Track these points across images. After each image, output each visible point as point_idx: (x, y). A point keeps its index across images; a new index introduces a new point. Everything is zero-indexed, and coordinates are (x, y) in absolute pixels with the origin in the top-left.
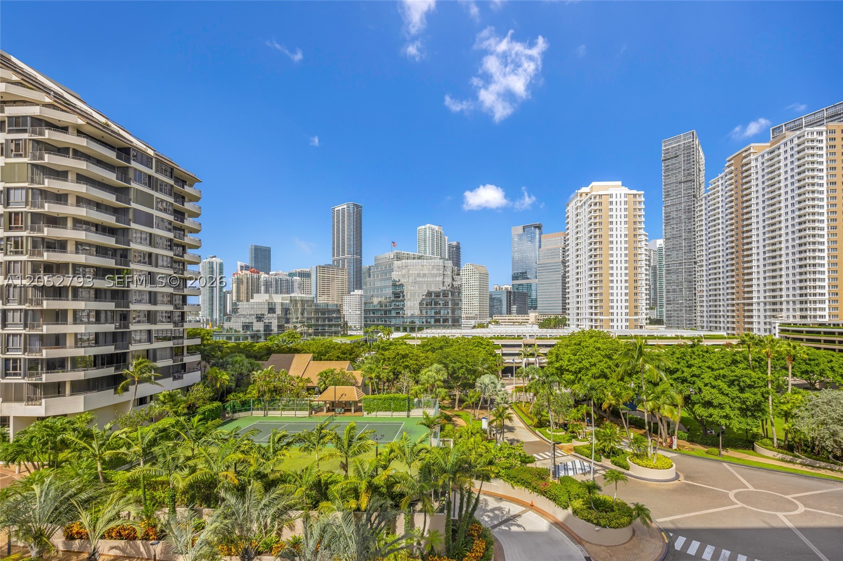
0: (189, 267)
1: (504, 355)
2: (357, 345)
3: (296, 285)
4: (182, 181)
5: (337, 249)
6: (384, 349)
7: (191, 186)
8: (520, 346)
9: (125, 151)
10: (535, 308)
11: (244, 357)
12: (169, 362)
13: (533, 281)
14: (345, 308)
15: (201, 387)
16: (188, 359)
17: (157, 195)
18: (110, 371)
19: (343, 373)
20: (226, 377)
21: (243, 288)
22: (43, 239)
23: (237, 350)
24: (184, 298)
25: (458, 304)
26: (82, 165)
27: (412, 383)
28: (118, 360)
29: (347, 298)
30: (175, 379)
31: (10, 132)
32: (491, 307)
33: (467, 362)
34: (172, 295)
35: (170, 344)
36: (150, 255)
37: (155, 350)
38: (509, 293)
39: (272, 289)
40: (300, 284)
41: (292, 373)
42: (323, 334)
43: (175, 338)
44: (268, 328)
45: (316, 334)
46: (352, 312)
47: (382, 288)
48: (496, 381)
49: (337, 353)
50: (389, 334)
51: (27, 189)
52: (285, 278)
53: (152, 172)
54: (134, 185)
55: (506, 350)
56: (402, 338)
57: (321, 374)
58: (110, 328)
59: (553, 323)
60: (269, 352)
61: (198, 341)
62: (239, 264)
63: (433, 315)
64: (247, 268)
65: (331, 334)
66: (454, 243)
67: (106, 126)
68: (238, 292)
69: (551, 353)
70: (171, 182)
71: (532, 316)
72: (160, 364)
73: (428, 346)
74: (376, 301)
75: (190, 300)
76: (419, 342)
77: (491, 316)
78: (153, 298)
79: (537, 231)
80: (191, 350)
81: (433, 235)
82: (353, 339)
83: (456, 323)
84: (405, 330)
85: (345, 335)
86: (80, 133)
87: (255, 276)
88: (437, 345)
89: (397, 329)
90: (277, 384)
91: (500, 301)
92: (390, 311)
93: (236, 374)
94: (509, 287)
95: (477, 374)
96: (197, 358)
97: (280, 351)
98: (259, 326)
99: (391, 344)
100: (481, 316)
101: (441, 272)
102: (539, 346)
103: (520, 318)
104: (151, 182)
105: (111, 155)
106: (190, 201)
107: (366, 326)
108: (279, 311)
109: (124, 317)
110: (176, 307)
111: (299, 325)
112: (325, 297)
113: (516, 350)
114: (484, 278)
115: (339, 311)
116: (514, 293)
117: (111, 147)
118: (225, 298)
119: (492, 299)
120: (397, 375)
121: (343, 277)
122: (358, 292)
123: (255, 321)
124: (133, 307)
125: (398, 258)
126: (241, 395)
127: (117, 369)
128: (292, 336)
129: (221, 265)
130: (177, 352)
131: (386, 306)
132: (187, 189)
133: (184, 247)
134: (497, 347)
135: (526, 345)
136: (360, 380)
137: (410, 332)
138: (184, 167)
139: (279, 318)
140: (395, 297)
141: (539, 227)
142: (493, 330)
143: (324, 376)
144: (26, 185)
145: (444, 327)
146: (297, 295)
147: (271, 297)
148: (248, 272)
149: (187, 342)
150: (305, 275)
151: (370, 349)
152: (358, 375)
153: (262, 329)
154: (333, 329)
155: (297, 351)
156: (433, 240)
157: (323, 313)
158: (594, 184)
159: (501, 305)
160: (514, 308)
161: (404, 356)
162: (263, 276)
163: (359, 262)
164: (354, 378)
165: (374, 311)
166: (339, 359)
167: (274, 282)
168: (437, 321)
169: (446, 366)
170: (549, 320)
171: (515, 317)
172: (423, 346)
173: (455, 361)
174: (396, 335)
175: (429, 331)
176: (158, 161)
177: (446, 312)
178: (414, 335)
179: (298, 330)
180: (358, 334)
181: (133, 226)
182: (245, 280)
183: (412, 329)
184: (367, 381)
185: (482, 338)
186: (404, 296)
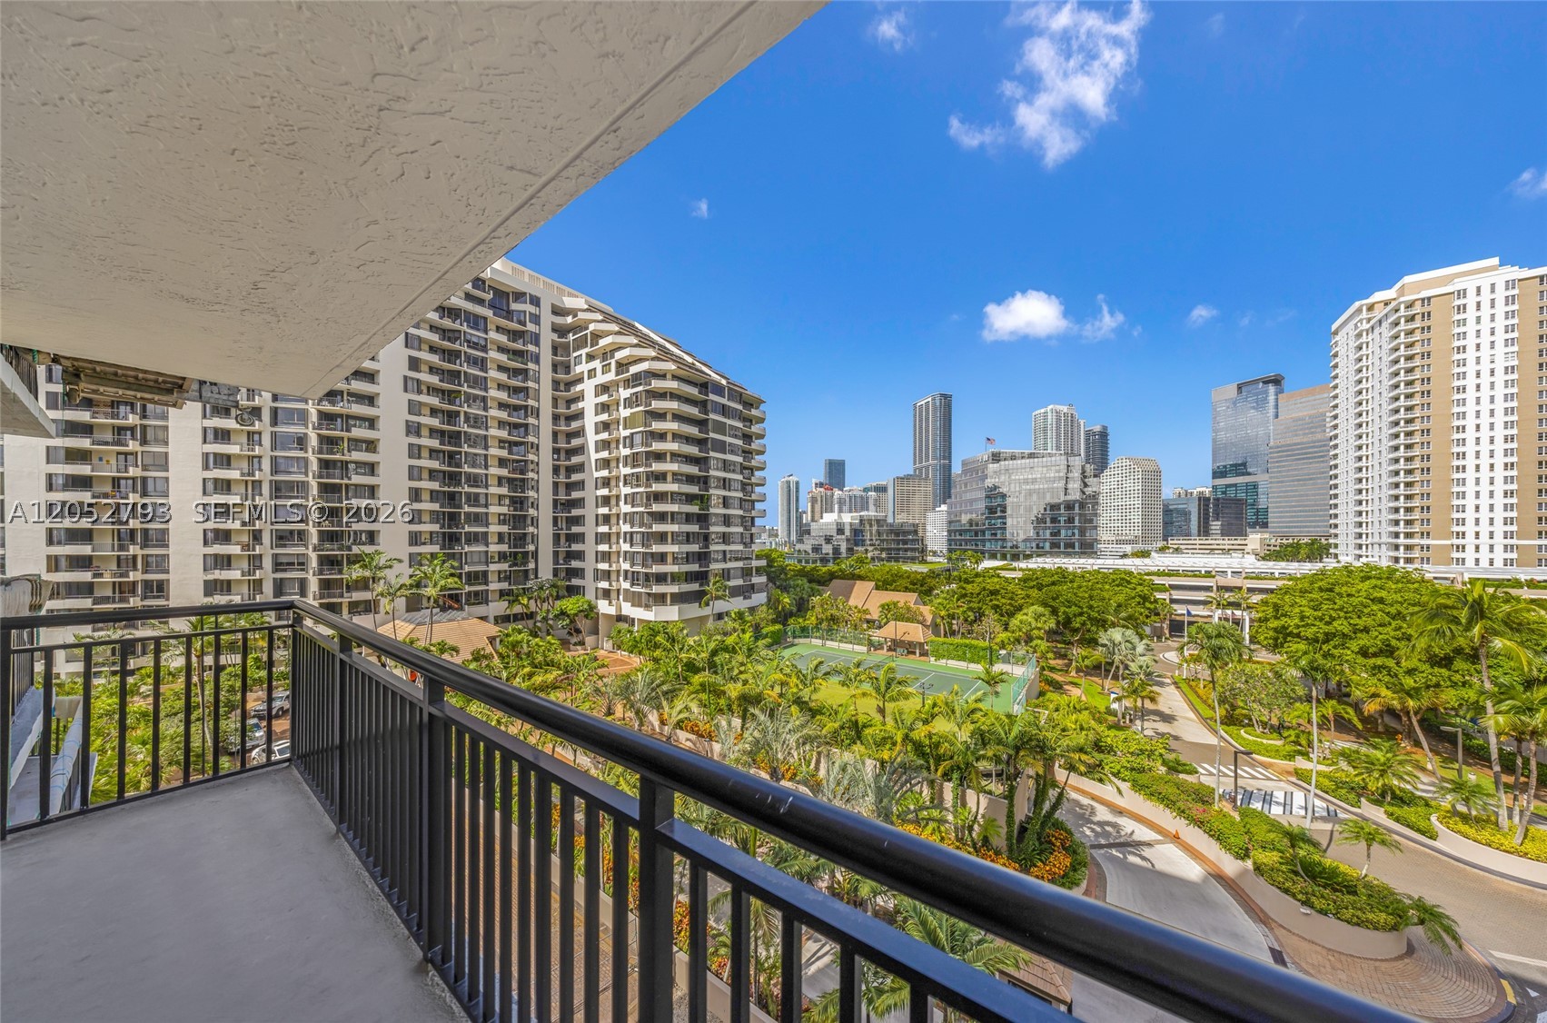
0: (757, 489)
1: (1173, 601)
2: (934, 574)
3: (871, 502)
4: (749, 404)
5: (919, 454)
6: (967, 581)
7: (757, 408)
8: (1208, 589)
9: (704, 386)
10: (1265, 525)
11: (805, 580)
12: (740, 582)
13: (1261, 478)
14: (929, 528)
15: (764, 608)
16: (756, 580)
17: (729, 422)
18: (695, 587)
19: (909, 609)
20: (787, 600)
21: (818, 507)
22: (652, 472)
23: (802, 573)
24: (753, 518)
25: (1091, 521)
26: (674, 405)
27: (998, 628)
28: (701, 577)
29: (930, 515)
30: (745, 598)
31: (633, 387)
32: (1166, 524)
33: (1091, 607)
34: (743, 517)
35: (740, 564)
36: (724, 479)
37: (729, 570)
38: (1203, 501)
39: (846, 508)
40: (876, 500)
41: (852, 602)
42: (897, 560)
43: (747, 559)
44: (836, 551)
45: (889, 560)
46: (935, 534)
47: (971, 502)
48: (1135, 639)
49: (905, 583)
50: (977, 563)
51: (642, 432)
52: (858, 493)
53: (724, 401)
54: (712, 416)
55: (1177, 595)
56: (997, 568)
57: (883, 606)
58: (695, 548)
59: (1303, 552)
60: (832, 576)
61: (763, 563)
62: (814, 481)
63: (1048, 536)
64: (821, 485)
65: (906, 560)
66: (1097, 428)
67: (691, 366)
68: (813, 512)
69: (1265, 603)
70: (740, 407)
71: (1255, 539)
72: (732, 583)
73: (1032, 581)
74: (965, 519)
75: (758, 522)
76: (1019, 575)
77: (1165, 539)
78: (727, 520)
79: (1272, 389)
80: (759, 571)
81: (1058, 420)
82: (931, 567)
83: (1088, 548)
84: (1004, 557)
85: (924, 562)
86: (675, 377)
87: (829, 493)
88: (1047, 580)
89: (993, 556)
90: (834, 612)
91: (1186, 514)
92: (983, 532)
93: (797, 598)
94: (1207, 491)
95: (1103, 624)
96: (763, 579)
97: (844, 576)
98: (828, 549)
99: (977, 575)
100: (1145, 539)
101: (1061, 474)
102: (1250, 590)
103: (1226, 542)
104: (724, 410)
105: (694, 391)
106: (757, 423)
107: (950, 551)
108: (847, 533)
109: (706, 538)
110: (746, 529)
111: (870, 548)
112: (904, 515)
113: (1201, 596)
114: (1152, 478)
115: (916, 532)
116: (1218, 499)
117: (694, 384)
118: (801, 517)
119: (1167, 511)
120: (980, 616)
121: (928, 488)
122: (944, 507)
123: (823, 543)
124: (713, 529)
125: (996, 458)
126: (801, 620)
127: (701, 585)
128: (861, 561)
129: (797, 483)
130: (746, 573)
131: (977, 525)
132: (754, 412)
133: (752, 469)
134: (1162, 589)
135: (1220, 588)
136: (929, 618)
137: (1012, 560)
138: (752, 391)
139: (848, 540)
140: (990, 513)
141: (1277, 381)
142: (1159, 561)
143: (886, 608)
144: (641, 429)
145: (1068, 555)
146: (871, 513)
147: (840, 517)
148: (822, 490)
149: (755, 563)
150: (881, 489)
151: (949, 580)
152: (927, 612)
153: (831, 552)
154: (909, 554)
155: (861, 578)
156: (1058, 428)
157: (897, 534)
158: (1408, 279)
159: (1188, 521)
160: (1216, 525)
161: (994, 593)
162: (837, 493)
163: (947, 469)
164: (921, 614)
165: (961, 532)
166: (907, 589)
167: (848, 500)
168: (1055, 545)
169: (1054, 612)
170: (1297, 547)
171: (1217, 541)
172: (1025, 580)
173: (1069, 603)
174: (988, 564)
175: (1039, 560)
176: (730, 389)
177: (1070, 532)
178: (1015, 564)
179: (869, 555)
180: (941, 562)
181: (712, 454)
182: (819, 499)
183: (1015, 557)
184: (938, 620)
185: (1130, 573)
186: (1004, 511)
